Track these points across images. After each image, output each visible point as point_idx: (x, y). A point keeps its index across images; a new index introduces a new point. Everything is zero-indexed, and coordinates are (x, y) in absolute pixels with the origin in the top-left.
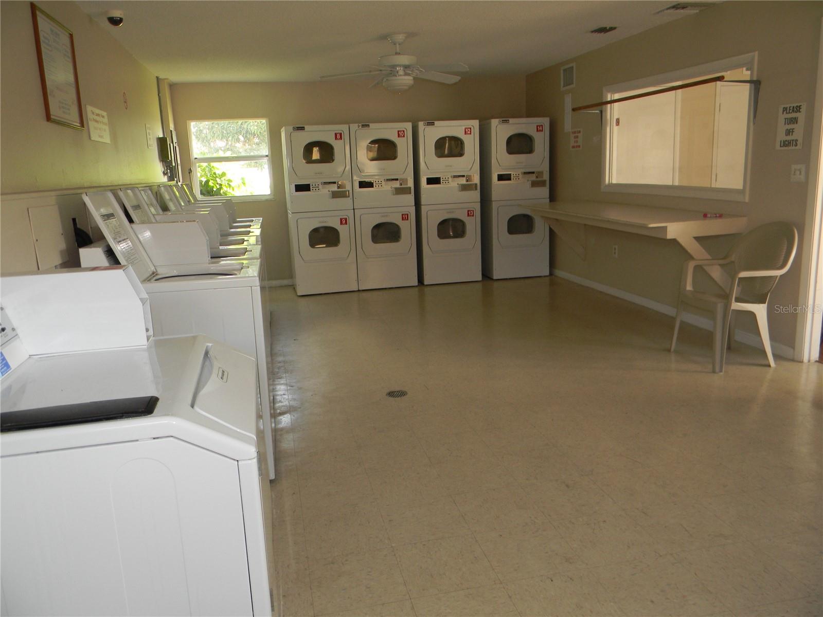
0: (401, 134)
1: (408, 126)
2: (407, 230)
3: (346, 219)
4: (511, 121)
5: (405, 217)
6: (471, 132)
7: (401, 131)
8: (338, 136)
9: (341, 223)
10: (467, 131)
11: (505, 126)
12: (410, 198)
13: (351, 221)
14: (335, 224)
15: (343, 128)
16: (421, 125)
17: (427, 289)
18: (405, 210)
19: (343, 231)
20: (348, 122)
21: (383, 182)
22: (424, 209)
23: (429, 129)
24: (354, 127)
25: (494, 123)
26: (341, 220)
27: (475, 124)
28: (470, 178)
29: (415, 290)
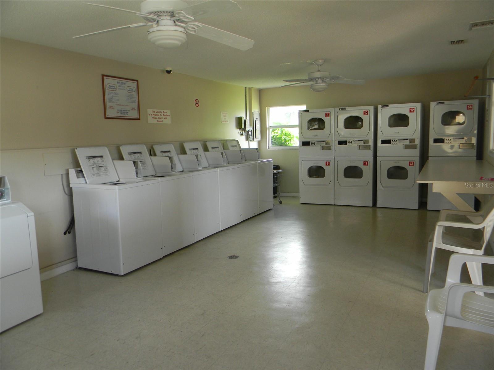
0: (365, 113)
1: (371, 109)
2: (367, 172)
3: (329, 162)
4: (446, 102)
5: (366, 163)
6: (414, 110)
7: (366, 111)
8: (327, 115)
9: (326, 165)
10: (412, 110)
11: (441, 106)
12: (370, 152)
13: (332, 164)
14: (323, 165)
15: (331, 110)
16: (379, 107)
17: (378, 210)
18: (366, 159)
19: (327, 169)
20: (334, 107)
21: (353, 141)
22: (379, 159)
23: (385, 109)
24: (337, 109)
25: (433, 104)
26: (326, 162)
27: (418, 106)
28: (412, 141)
29: (371, 209)
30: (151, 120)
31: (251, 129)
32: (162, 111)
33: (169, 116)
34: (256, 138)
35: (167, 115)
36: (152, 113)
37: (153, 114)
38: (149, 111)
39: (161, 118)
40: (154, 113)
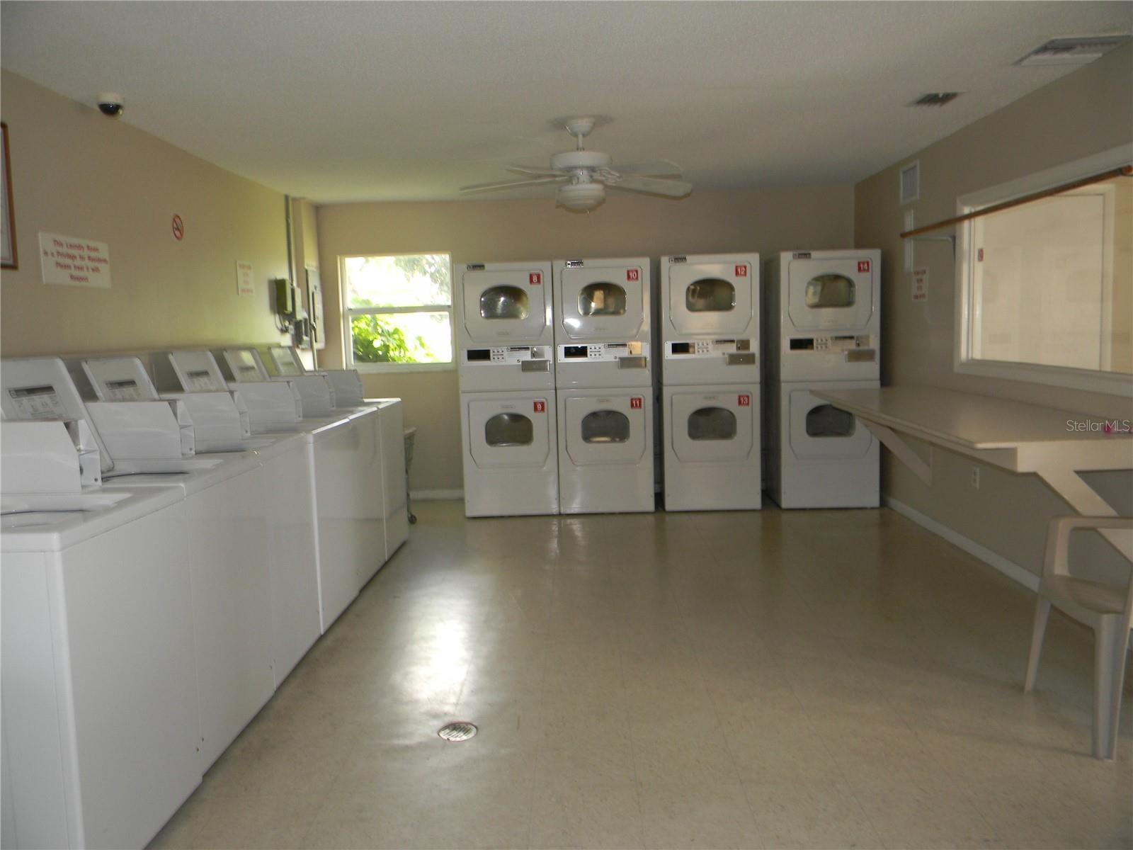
0: (631, 275)
1: (644, 264)
2: (640, 423)
3: (543, 404)
4: (814, 254)
5: (636, 403)
6: (745, 272)
7: (632, 271)
8: (535, 279)
9: (536, 409)
10: (740, 271)
11: (802, 263)
12: (646, 374)
13: (550, 406)
14: (526, 410)
15: (543, 267)
16: (665, 262)
17: (668, 518)
18: (636, 393)
19: (537, 420)
20: (550, 258)
21: (603, 348)
22: (667, 392)
23: (678, 267)
24: (558, 264)
25: (786, 258)
26: (535, 404)
27: (753, 261)
28: (744, 344)
29: (651, 518)
30: (51, 274)
31: (306, 315)
32: (84, 242)
33: (105, 261)
34: (316, 341)
35: (99, 260)
36: (54, 249)
37: (58, 253)
38: (45, 241)
39: (81, 268)
40: (60, 249)
